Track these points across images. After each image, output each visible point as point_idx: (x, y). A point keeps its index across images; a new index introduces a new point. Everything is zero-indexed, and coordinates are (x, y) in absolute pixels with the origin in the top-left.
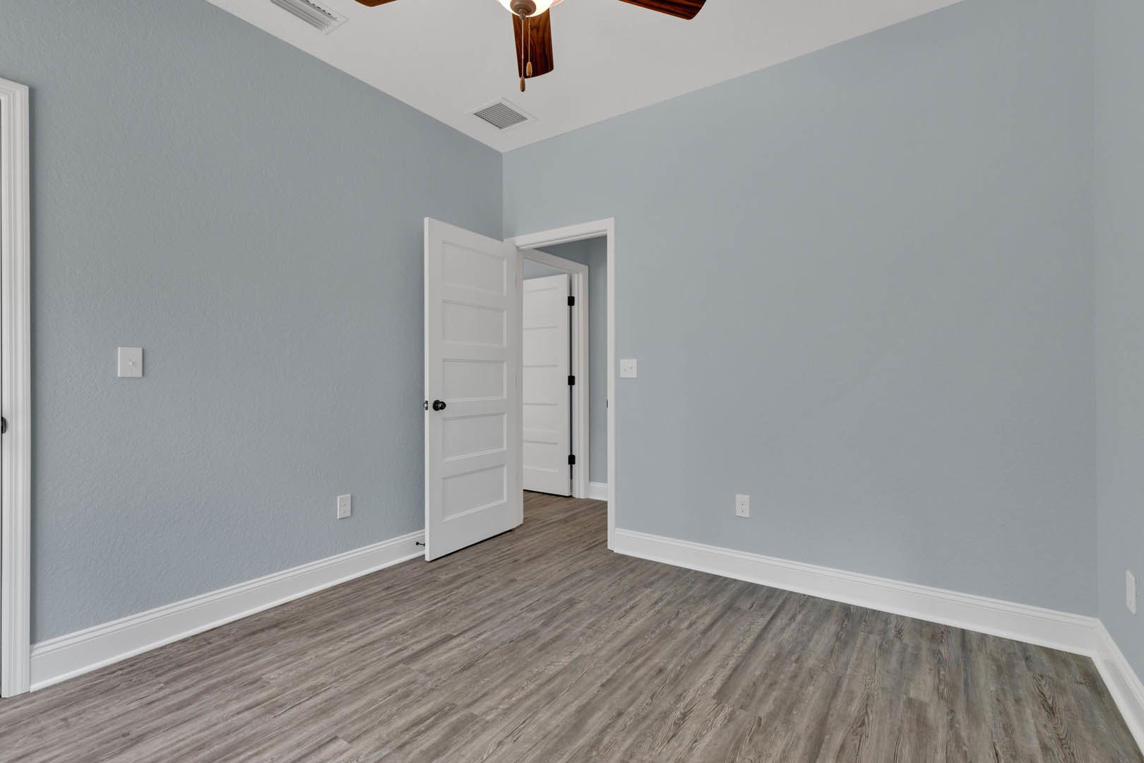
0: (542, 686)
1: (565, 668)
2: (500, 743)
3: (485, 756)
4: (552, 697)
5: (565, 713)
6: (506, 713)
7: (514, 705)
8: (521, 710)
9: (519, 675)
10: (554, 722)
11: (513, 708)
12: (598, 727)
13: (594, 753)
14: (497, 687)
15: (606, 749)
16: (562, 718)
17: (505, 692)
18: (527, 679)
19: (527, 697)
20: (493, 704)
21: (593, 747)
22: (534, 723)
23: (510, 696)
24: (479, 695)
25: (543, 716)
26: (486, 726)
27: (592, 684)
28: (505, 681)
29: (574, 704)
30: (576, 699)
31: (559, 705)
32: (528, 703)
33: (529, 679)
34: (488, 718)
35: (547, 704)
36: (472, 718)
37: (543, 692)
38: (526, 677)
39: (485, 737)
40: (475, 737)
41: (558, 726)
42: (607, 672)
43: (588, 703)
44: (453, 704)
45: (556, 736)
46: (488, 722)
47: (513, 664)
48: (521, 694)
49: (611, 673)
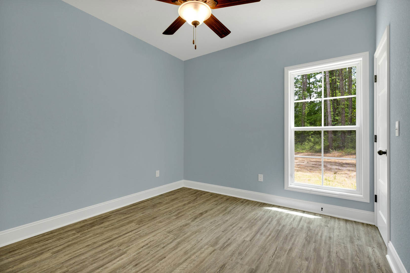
0: (189, 257)
1: (178, 266)
2: (202, 240)
3: (205, 237)
4: (186, 253)
5: (182, 247)
6: (201, 248)
7: (199, 250)
8: (196, 249)
9: (199, 262)
10: (186, 245)
11: (199, 249)
12: (172, 244)
13: (175, 238)
14: (207, 257)
15: (172, 239)
16: (183, 246)
17: (203, 255)
18: (195, 260)
19: (195, 253)
20: (207, 250)
21: (175, 239)
22: (192, 245)
23: (201, 253)
24: (213, 253)
25: (189, 247)
26: (207, 244)
27: (169, 258)
28: (204, 260)
29: (178, 250)
30: (177, 252)
31: (183, 250)
32: (194, 251)
33: (194, 260)
34: (207, 246)
35: (187, 251)
36: (212, 246)
37: (189, 255)
38: (195, 261)
39: (206, 241)
40: (209, 241)
41: (185, 244)
42: (160, 264)
43: (173, 250)
44: (221, 250)
45: (185, 241)
46: (207, 245)
47: (202, 268)
48: (197, 254)
49: (159, 264)
